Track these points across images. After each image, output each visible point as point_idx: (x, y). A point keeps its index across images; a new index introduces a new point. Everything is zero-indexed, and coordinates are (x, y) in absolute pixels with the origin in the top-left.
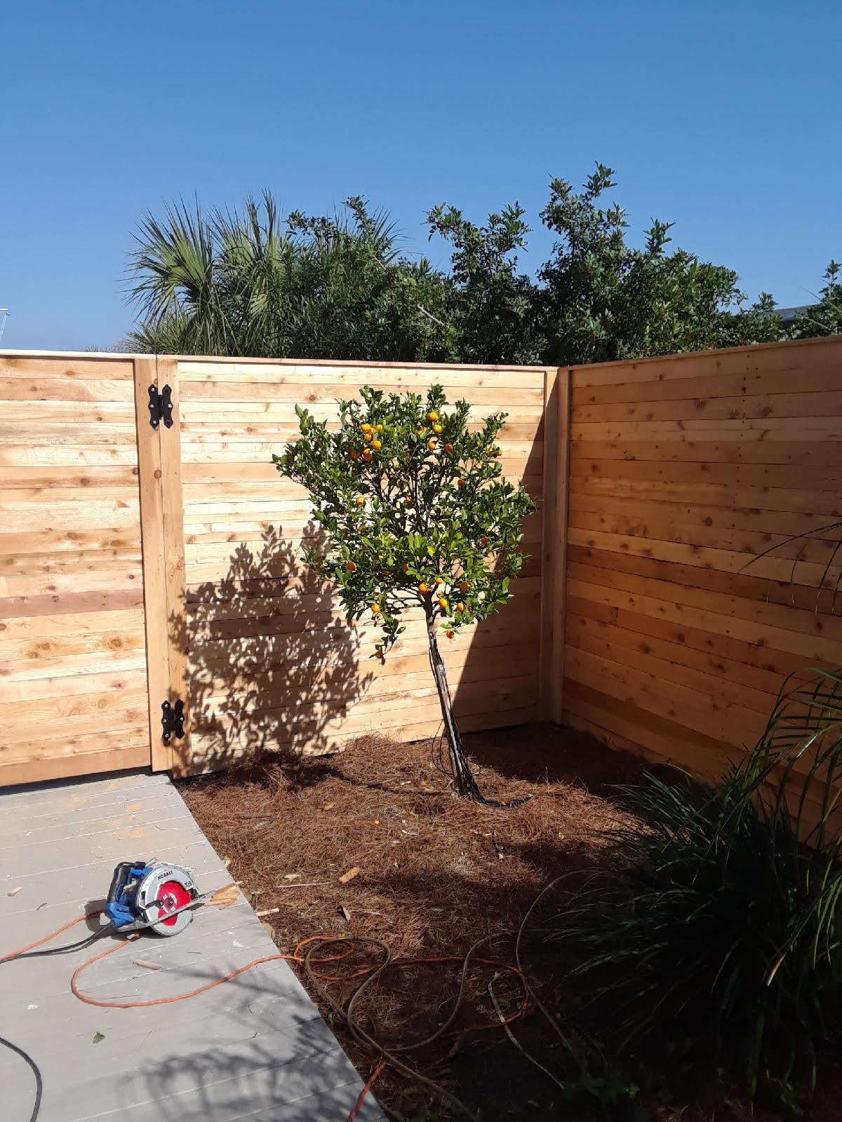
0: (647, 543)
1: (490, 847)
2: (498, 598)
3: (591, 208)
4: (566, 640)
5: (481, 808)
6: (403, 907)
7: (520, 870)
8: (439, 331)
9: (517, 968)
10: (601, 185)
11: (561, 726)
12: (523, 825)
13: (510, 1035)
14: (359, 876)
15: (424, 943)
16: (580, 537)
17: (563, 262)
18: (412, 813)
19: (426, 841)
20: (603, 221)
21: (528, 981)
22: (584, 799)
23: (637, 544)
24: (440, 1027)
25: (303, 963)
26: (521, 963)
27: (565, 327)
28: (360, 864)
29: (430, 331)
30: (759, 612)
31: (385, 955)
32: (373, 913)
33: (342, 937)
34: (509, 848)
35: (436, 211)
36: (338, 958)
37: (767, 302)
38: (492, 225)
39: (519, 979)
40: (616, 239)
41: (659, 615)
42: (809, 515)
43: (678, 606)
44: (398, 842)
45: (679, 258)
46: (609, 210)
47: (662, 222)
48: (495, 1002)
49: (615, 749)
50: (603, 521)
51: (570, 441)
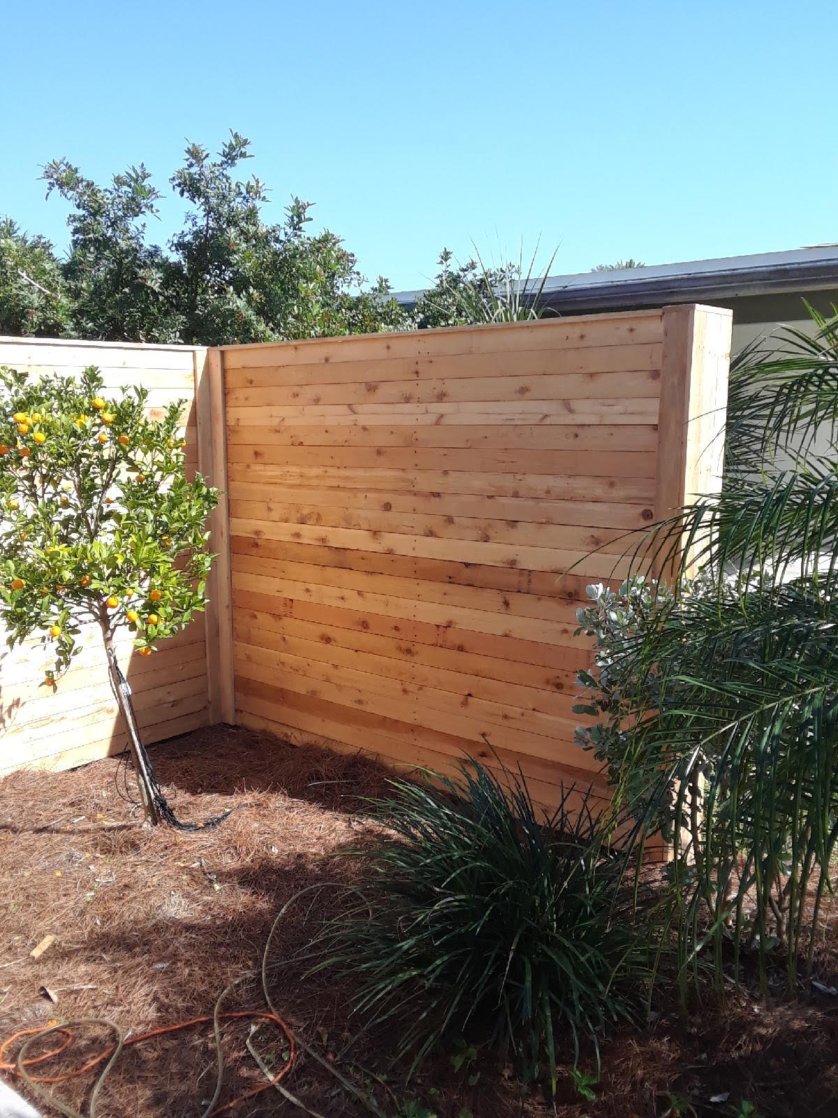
0: (319, 531)
1: (203, 878)
2: (193, 605)
3: (228, 178)
4: (235, 636)
5: (181, 836)
6: (120, 972)
7: (240, 900)
8: (48, 301)
9: (272, 1013)
10: (236, 155)
11: (235, 727)
12: (231, 846)
13: (287, 1094)
14: (54, 945)
15: (159, 1010)
16: (245, 527)
17: (196, 235)
18: (98, 855)
19: (126, 886)
20: (241, 193)
21: (288, 1024)
22: (286, 805)
23: (310, 532)
24: (206, 1107)
25: (16, 1069)
26: (275, 1006)
27: (205, 303)
28: (52, 930)
29: (36, 300)
30: (445, 594)
31: (114, 1035)
32: (85, 987)
33: (53, 1025)
34: (223, 876)
35: (54, 166)
36: (57, 1051)
37: (383, 287)
38: (117, 187)
39: (278, 1026)
40: (252, 215)
41: (340, 604)
42: (490, 497)
43: (360, 593)
44: (93, 894)
45: (326, 239)
46: (249, 183)
47: (303, 200)
48: (258, 1060)
49: (298, 745)
50: (270, 509)
51: (226, 426)
